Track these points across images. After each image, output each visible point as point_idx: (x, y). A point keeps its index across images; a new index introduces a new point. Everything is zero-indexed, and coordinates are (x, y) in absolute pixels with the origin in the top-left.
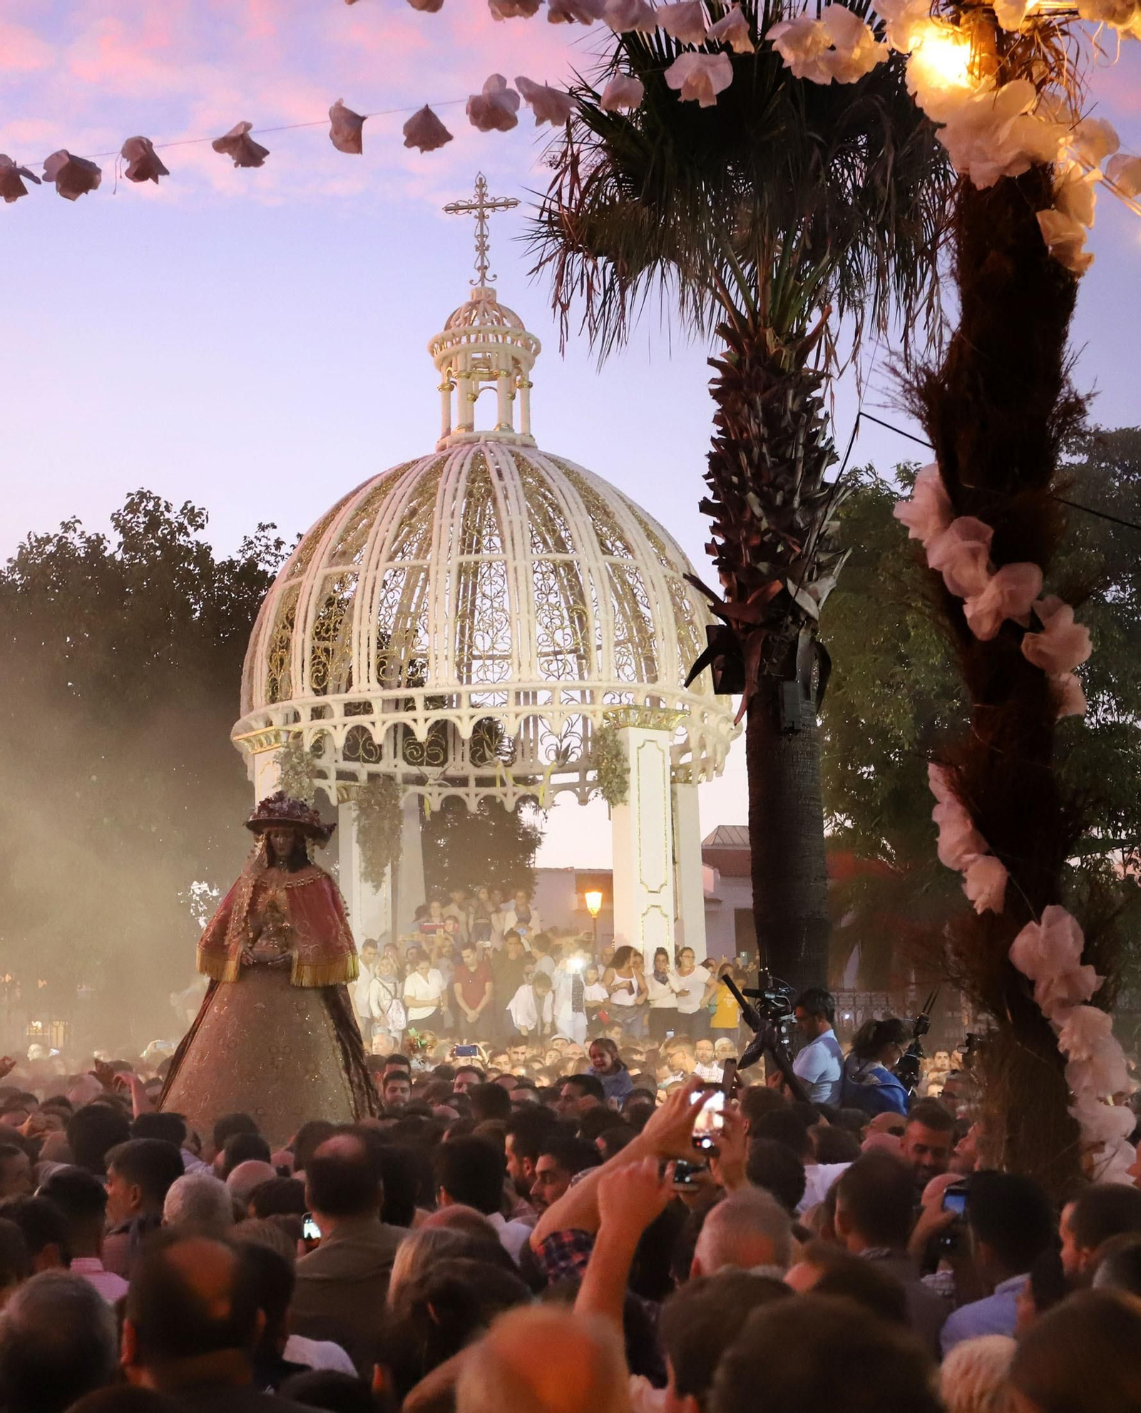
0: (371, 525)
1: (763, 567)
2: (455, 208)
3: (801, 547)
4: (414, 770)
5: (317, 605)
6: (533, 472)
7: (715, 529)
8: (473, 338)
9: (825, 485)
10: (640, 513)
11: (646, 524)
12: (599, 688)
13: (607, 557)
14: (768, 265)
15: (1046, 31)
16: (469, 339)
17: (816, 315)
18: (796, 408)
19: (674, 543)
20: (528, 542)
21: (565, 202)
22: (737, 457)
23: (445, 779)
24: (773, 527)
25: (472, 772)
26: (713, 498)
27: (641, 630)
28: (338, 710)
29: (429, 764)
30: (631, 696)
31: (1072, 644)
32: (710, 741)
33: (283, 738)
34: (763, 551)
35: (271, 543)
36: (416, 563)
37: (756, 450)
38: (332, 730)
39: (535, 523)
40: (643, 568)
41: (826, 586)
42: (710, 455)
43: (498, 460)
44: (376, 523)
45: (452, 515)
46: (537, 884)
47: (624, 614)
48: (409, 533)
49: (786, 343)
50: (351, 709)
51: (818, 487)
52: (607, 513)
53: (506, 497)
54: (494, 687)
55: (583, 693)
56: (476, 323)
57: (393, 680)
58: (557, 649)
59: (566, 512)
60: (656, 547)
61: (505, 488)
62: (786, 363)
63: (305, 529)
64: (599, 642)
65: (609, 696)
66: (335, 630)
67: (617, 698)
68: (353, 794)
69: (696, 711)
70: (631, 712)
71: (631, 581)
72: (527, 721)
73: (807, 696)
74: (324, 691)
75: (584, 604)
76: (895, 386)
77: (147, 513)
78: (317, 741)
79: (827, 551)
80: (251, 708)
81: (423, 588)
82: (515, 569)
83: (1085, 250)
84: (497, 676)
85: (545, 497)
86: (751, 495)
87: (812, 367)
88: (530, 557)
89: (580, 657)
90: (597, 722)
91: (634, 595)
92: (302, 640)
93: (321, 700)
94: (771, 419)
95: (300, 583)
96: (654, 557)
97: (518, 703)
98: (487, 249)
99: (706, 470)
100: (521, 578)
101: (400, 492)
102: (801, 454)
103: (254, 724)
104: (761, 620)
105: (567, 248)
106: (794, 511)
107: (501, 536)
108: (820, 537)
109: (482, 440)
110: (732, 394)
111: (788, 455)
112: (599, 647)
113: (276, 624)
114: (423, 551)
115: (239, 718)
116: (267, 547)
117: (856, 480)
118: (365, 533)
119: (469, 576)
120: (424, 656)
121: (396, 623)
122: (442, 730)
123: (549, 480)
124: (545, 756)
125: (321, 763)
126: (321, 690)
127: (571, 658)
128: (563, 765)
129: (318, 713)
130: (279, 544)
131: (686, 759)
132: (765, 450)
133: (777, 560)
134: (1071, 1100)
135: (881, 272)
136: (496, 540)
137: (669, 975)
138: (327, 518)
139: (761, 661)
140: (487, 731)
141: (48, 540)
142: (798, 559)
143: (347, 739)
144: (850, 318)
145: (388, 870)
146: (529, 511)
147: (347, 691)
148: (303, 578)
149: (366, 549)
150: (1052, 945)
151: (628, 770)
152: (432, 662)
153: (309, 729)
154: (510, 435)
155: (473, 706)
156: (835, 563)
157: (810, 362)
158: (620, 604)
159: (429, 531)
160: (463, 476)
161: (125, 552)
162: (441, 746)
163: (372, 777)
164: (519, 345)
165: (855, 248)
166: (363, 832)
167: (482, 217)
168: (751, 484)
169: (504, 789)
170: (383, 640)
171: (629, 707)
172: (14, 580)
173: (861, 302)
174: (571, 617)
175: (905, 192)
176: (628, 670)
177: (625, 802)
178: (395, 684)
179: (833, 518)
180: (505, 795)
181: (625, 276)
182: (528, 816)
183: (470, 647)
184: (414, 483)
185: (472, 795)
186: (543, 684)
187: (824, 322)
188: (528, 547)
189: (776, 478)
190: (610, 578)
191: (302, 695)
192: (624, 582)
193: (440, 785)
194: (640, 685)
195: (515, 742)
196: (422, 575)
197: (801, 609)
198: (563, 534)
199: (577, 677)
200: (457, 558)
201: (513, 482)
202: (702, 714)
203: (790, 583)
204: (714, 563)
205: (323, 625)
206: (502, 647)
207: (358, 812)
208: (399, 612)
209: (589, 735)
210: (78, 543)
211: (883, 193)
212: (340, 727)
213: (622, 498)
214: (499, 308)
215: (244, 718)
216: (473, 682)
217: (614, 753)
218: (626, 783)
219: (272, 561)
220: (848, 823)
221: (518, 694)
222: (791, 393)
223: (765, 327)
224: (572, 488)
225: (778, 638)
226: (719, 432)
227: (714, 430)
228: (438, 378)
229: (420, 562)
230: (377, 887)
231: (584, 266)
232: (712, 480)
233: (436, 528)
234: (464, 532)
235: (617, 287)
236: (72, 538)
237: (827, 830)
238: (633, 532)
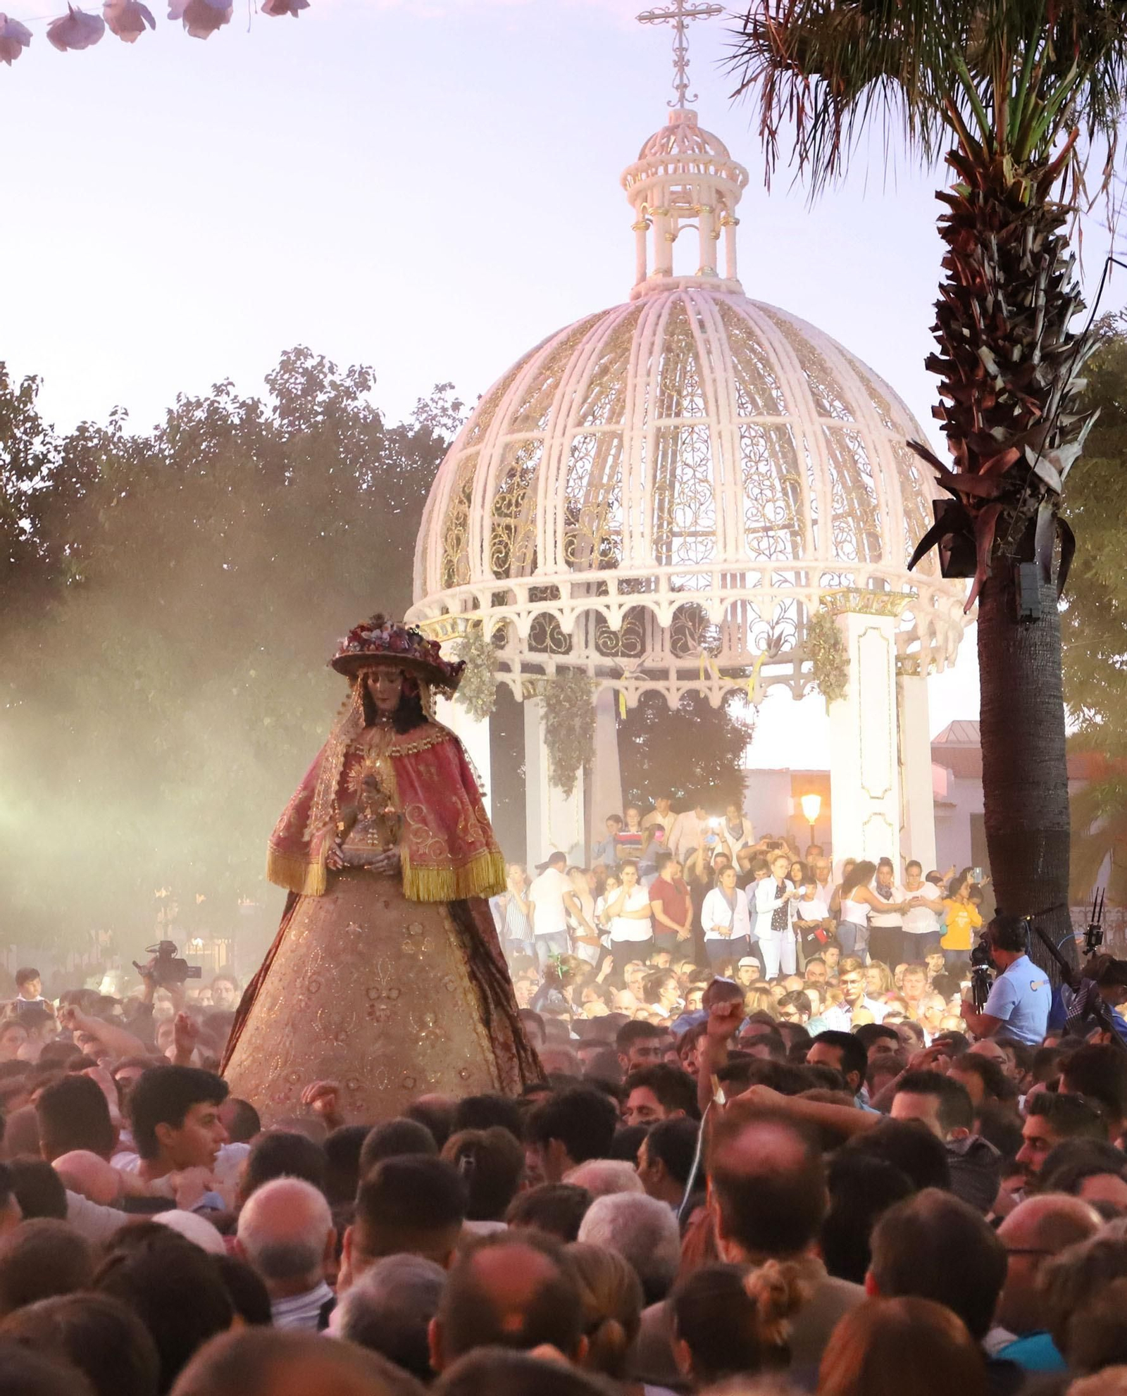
0: (556, 386)
1: (998, 432)
2: (650, 17)
3: (1041, 409)
4: (608, 662)
5: (498, 477)
6: (740, 322)
7: (943, 389)
8: (671, 168)
9: (1069, 337)
10: (862, 369)
11: (869, 381)
12: (815, 569)
13: (823, 420)
14: (1004, 82)
16: (666, 170)
17: (1062, 138)
18: (1037, 248)
19: (901, 402)
20: (734, 405)
21: (772, 13)
22: (968, 306)
23: (643, 672)
24: (1009, 387)
25: (673, 664)
26: (942, 353)
27: (864, 502)
28: (522, 595)
29: (624, 655)
30: (851, 577)
32: (940, 626)
33: (461, 627)
34: (999, 415)
35: (448, 405)
36: (607, 428)
37: (990, 298)
38: (515, 618)
39: (742, 381)
40: (865, 431)
41: (1070, 453)
42: (938, 304)
43: (699, 309)
44: (562, 383)
45: (648, 374)
46: (747, 787)
47: (844, 485)
48: (601, 393)
49: (1027, 172)
50: (536, 594)
51: (1062, 340)
52: (824, 369)
53: (709, 352)
54: (696, 568)
55: (798, 574)
56: (675, 151)
57: (584, 561)
58: (768, 525)
59: (777, 367)
60: (880, 406)
61: (707, 341)
62: (1026, 197)
63: (486, 391)
64: (815, 516)
65: (828, 577)
66: (517, 504)
67: (836, 578)
68: (540, 688)
69: (925, 593)
70: (851, 596)
71: (851, 445)
72: (734, 605)
73: (1047, 579)
74: (507, 574)
75: (799, 474)
77: (306, 372)
78: (499, 630)
79: (1071, 413)
80: (425, 593)
81: (617, 457)
82: (720, 433)
84: (700, 556)
85: (753, 351)
86: (984, 351)
87: (1057, 200)
88: (736, 419)
89: (794, 534)
90: (812, 608)
91: (856, 462)
92: (480, 516)
93: (503, 584)
94: (1008, 261)
95: (478, 453)
96: (878, 419)
97: (724, 586)
98: (687, 64)
99: (933, 321)
100: (727, 445)
101: (589, 347)
102: (1042, 301)
103: (428, 611)
104: (995, 494)
105: (776, 64)
106: (1033, 368)
107: (704, 396)
108: (1063, 397)
109: (682, 287)
110: (963, 232)
111: (1027, 303)
112: (815, 522)
113: (451, 499)
114: (616, 415)
115: (412, 604)
116: (444, 410)
117: (1109, 326)
118: (550, 394)
119: (667, 441)
120: (618, 533)
121: (587, 495)
122: (638, 616)
123: (756, 330)
124: (755, 646)
125: (502, 655)
126: (502, 572)
127: (784, 534)
128: (776, 655)
129: (499, 599)
130: (457, 406)
131: (914, 647)
132: (1000, 297)
133: (1015, 425)
136: (699, 402)
137: (893, 890)
138: (508, 378)
139: (995, 540)
140: (690, 617)
141: (199, 404)
142: (1038, 423)
143: (533, 628)
144: (1101, 138)
145: (580, 773)
146: (735, 367)
147: (532, 572)
148: (481, 446)
149: (552, 411)
151: (848, 662)
152: (626, 541)
153: (490, 617)
154: (714, 281)
155: (673, 590)
156: (1081, 428)
157: (1054, 195)
158: (838, 472)
159: (621, 392)
160: (660, 329)
161: (282, 416)
162: (638, 634)
163: (561, 669)
164: (724, 175)
165: (1108, 58)
166: (552, 731)
167: (681, 27)
168: (984, 337)
169: (708, 683)
170: (573, 516)
171: (849, 590)
172: (161, 451)
173: (1113, 122)
174: (784, 489)
176: (848, 548)
177: (844, 697)
178: (586, 564)
179: (1078, 376)
180: (710, 689)
182: (736, 710)
183: (669, 523)
184: (605, 338)
185: (673, 690)
186: (752, 565)
187: (1070, 146)
188: (735, 410)
189: (1012, 329)
190: (828, 442)
191: (482, 581)
192: (844, 448)
193: (637, 678)
194: (862, 565)
195: (721, 628)
196: (616, 442)
197: (1041, 480)
198: (774, 393)
199: (790, 556)
200: (654, 422)
201: (717, 334)
202: (932, 598)
203: (1028, 450)
204: (942, 428)
205: (504, 499)
206: (704, 523)
207: (545, 709)
208: (590, 484)
209: (805, 622)
210: (231, 408)
212: (524, 614)
213: (841, 351)
214: (701, 133)
215: (418, 604)
216: (673, 563)
217: (832, 642)
218: (845, 675)
219: (450, 425)
220: (1098, 719)
221: (724, 576)
222: (1031, 230)
223: (1003, 154)
224: (785, 341)
225: (1013, 514)
226: (948, 278)
227: (942, 275)
228: (632, 215)
229: (613, 427)
230: (568, 792)
231: (794, 85)
232: (940, 333)
233: (630, 388)
234: (663, 393)
235: (831, 110)
236: (225, 402)
237: (1071, 727)
238: (854, 390)
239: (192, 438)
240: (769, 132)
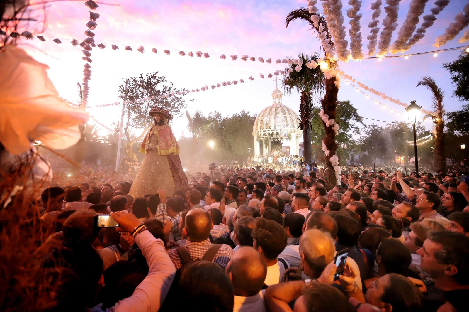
1: (305, 117)
2: (274, 80)
3: (309, 115)
4: (270, 137)
5: (260, 121)
6: (282, 107)
7: (300, 113)
9: (312, 108)
10: (293, 111)
13: (289, 115)
14: (306, 86)
15: (336, 62)
16: (275, 94)
17: (311, 91)
18: (309, 100)
19: (296, 114)
20: (281, 114)
21: (285, 80)
22: (303, 106)
24: (306, 113)
25: (276, 137)
26: (300, 110)
27: (293, 123)
31: (337, 128)
32: (300, 134)
33: (257, 134)
34: (305, 116)
35: (256, 114)
36: (270, 117)
37: (305, 105)
38: (262, 133)
40: (293, 117)
42: (300, 106)
43: (278, 106)
45: (274, 111)
46: (282, 148)
47: (291, 121)
48: (269, 113)
49: (308, 94)
50: (264, 131)
52: (290, 111)
54: (278, 129)
55: (287, 129)
56: (276, 92)
57: (268, 128)
58: (284, 125)
59: (285, 111)
60: (294, 115)
61: (279, 109)
62: (308, 96)
63: (260, 113)
67: (290, 130)
68: (264, 139)
69: (299, 132)
72: (281, 132)
73: (310, 130)
75: (287, 120)
76: (319, 100)
77: (244, 112)
78: (260, 134)
79: (312, 115)
81: (271, 119)
83: (339, 85)
85: (283, 110)
86: (304, 110)
88: (281, 116)
89: (287, 126)
90: (288, 132)
91: (292, 119)
92: (259, 124)
93: (261, 130)
94: (306, 102)
98: (277, 84)
100: (281, 118)
101: (268, 109)
104: (305, 123)
105: (285, 84)
106: (309, 111)
107: (279, 114)
109: (277, 104)
110: (302, 99)
111: (308, 105)
112: (289, 125)
113: (256, 122)
114: (271, 115)
118: (265, 113)
119: (275, 118)
122: (273, 133)
123: (284, 108)
124: (283, 136)
125: (261, 136)
128: (285, 136)
129: (260, 132)
131: (297, 136)
133: (307, 116)
134: (335, 175)
135: (318, 86)
139: (305, 127)
140: (277, 133)
144: (315, 91)
145: (267, 147)
146: (281, 111)
147: (263, 129)
148: (259, 118)
149: (265, 115)
150: (334, 159)
152: (272, 126)
154: (280, 103)
155: (276, 130)
157: (310, 96)
160: (275, 108)
161: (242, 116)
162: (273, 135)
163: (266, 138)
164: (281, 94)
165: (315, 83)
166: (265, 143)
167: (276, 81)
168: (304, 108)
170: (267, 124)
171: (292, 131)
173: (316, 89)
174: (286, 122)
175: (321, 77)
176: (292, 127)
177: (291, 140)
179: (313, 112)
180: (279, 139)
181: (291, 87)
182: (281, 141)
183: (276, 125)
184: (270, 108)
185: (276, 139)
186: (283, 128)
189: (307, 108)
190: (290, 118)
191: (259, 130)
193: (273, 138)
194: (293, 129)
195: (280, 134)
197: (309, 121)
198: (285, 113)
200: (274, 116)
203: (308, 119)
204: (300, 117)
205: (261, 123)
206: (279, 125)
208: (268, 121)
209: (288, 134)
211: (318, 78)
213: (291, 109)
214: (278, 90)
215: (253, 132)
216: (276, 128)
217: (290, 135)
218: (291, 138)
219: (256, 116)
221: (280, 129)
223: (306, 92)
224: (286, 108)
225: (307, 124)
227: (300, 103)
228: (272, 98)
230: (266, 149)
231: (287, 86)
232: (300, 108)
233: (272, 113)
234: (275, 113)
236: (237, 115)
237: (312, 143)
238: (292, 113)
239: (234, 118)
240: (285, 90)
